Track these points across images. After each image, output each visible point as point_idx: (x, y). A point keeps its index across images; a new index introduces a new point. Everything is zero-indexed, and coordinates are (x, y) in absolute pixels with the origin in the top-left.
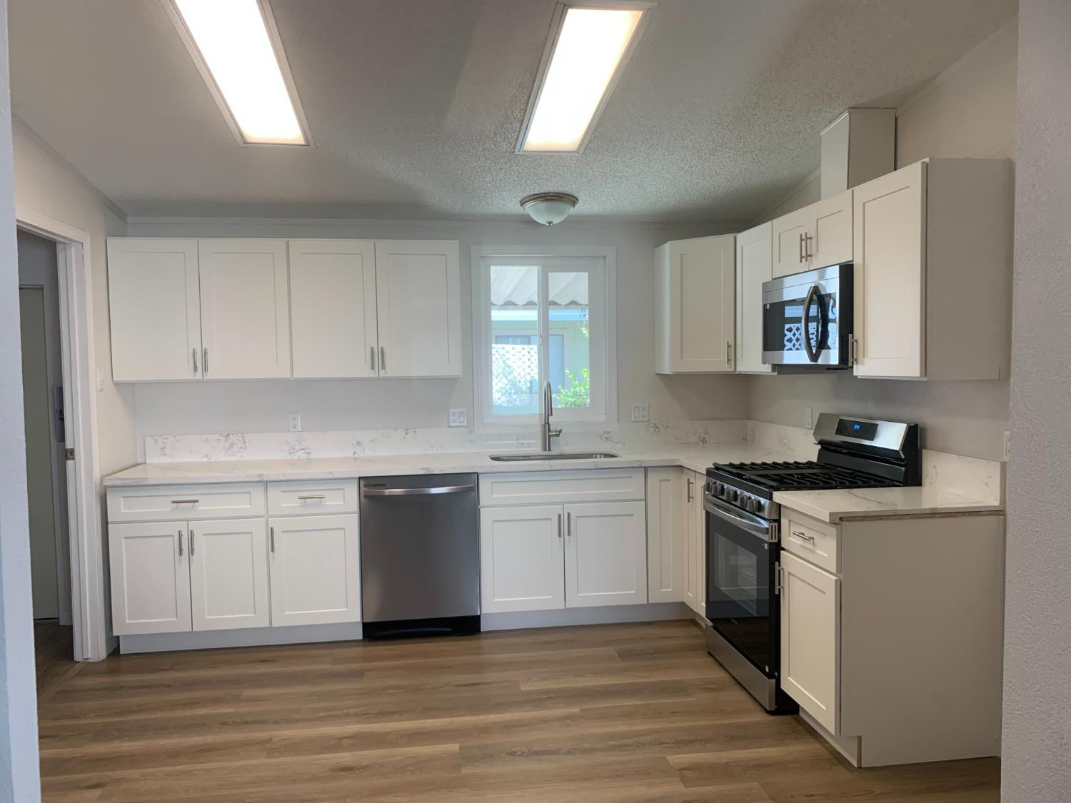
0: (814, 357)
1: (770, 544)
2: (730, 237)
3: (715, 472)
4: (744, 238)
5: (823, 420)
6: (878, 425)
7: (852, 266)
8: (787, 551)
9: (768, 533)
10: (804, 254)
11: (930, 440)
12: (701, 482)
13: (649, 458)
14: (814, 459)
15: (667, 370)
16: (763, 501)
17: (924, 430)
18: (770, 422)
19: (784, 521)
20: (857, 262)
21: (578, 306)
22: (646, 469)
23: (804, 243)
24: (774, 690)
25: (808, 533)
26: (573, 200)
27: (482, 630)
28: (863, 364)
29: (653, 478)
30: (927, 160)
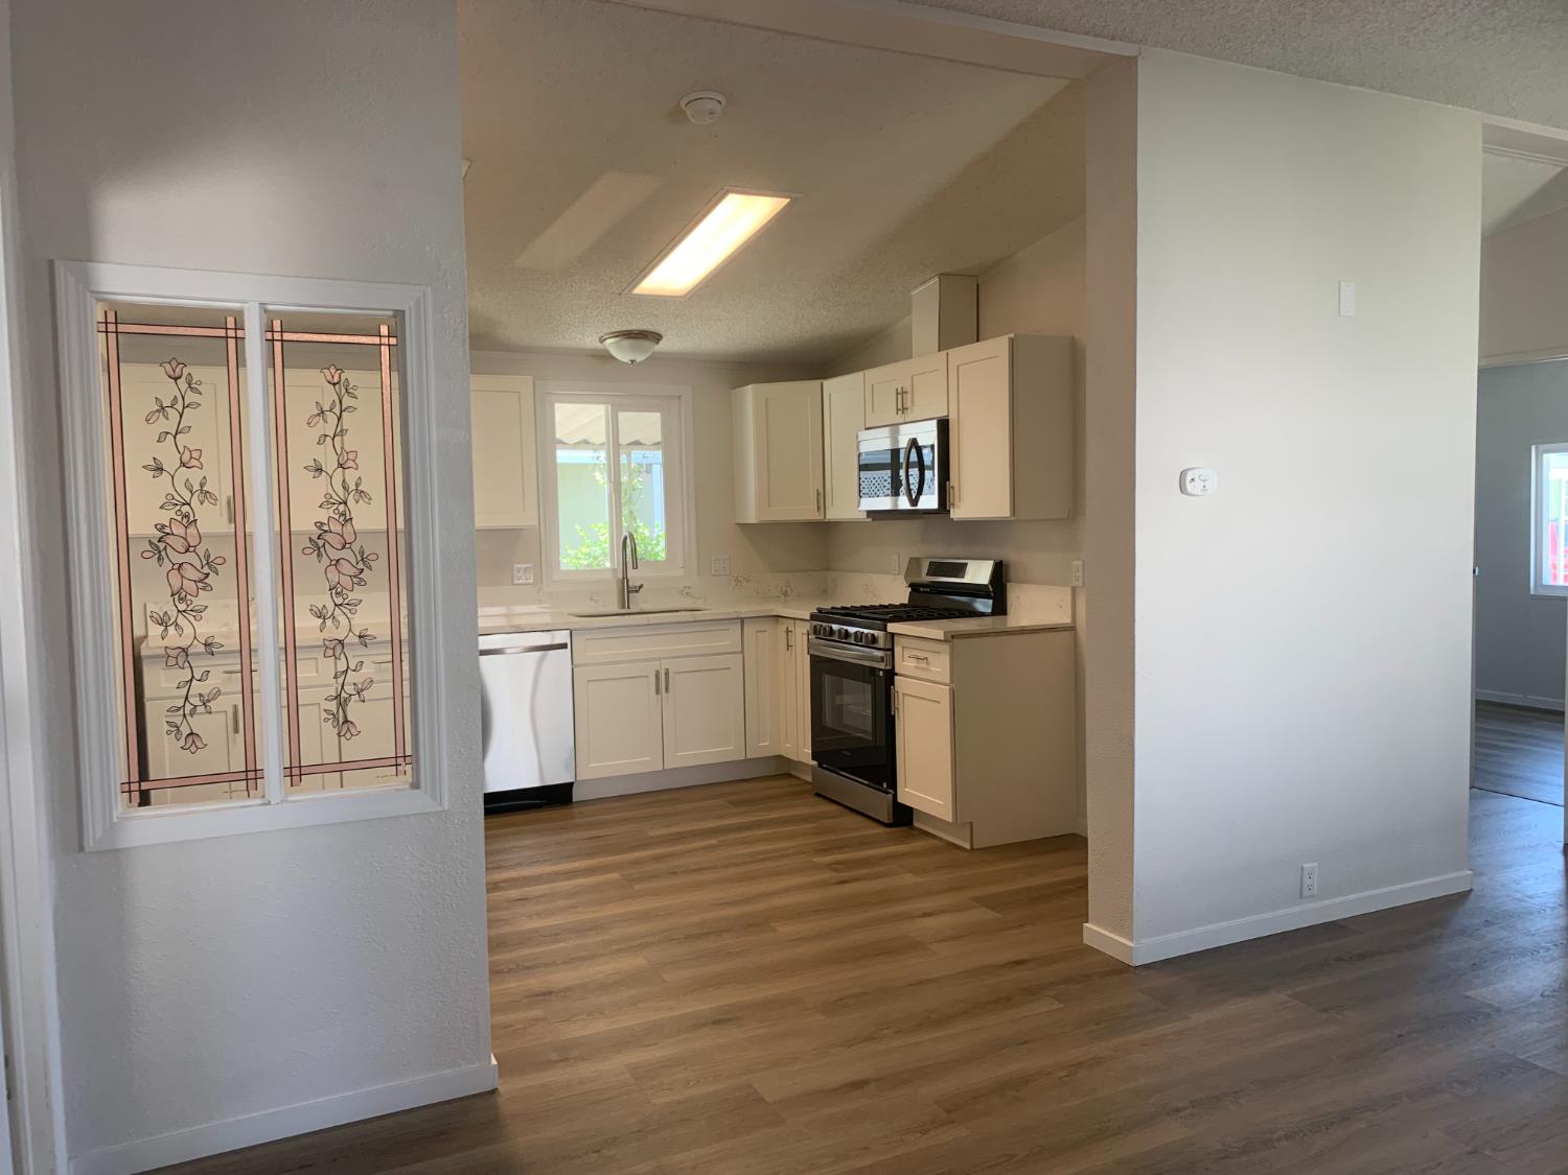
0: (914, 502)
1: (885, 671)
2: (817, 383)
3: (820, 616)
4: (831, 385)
5: (915, 563)
6: (966, 564)
7: (948, 421)
8: (901, 675)
9: (883, 661)
10: (900, 407)
11: (1013, 573)
12: (805, 627)
13: (745, 610)
14: (906, 602)
15: (752, 518)
16: (876, 633)
17: (1007, 566)
18: (854, 571)
19: (898, 650)
20: (952, 418)
21: (590, 446)
22: (742, 620)
23: (899, 397)
24: (891, 803)
25: (921, 654)
26: (657, 337)
27: (574, 800)
28: (959, 507)
29: (749, 629)
30: (1012, 335)
